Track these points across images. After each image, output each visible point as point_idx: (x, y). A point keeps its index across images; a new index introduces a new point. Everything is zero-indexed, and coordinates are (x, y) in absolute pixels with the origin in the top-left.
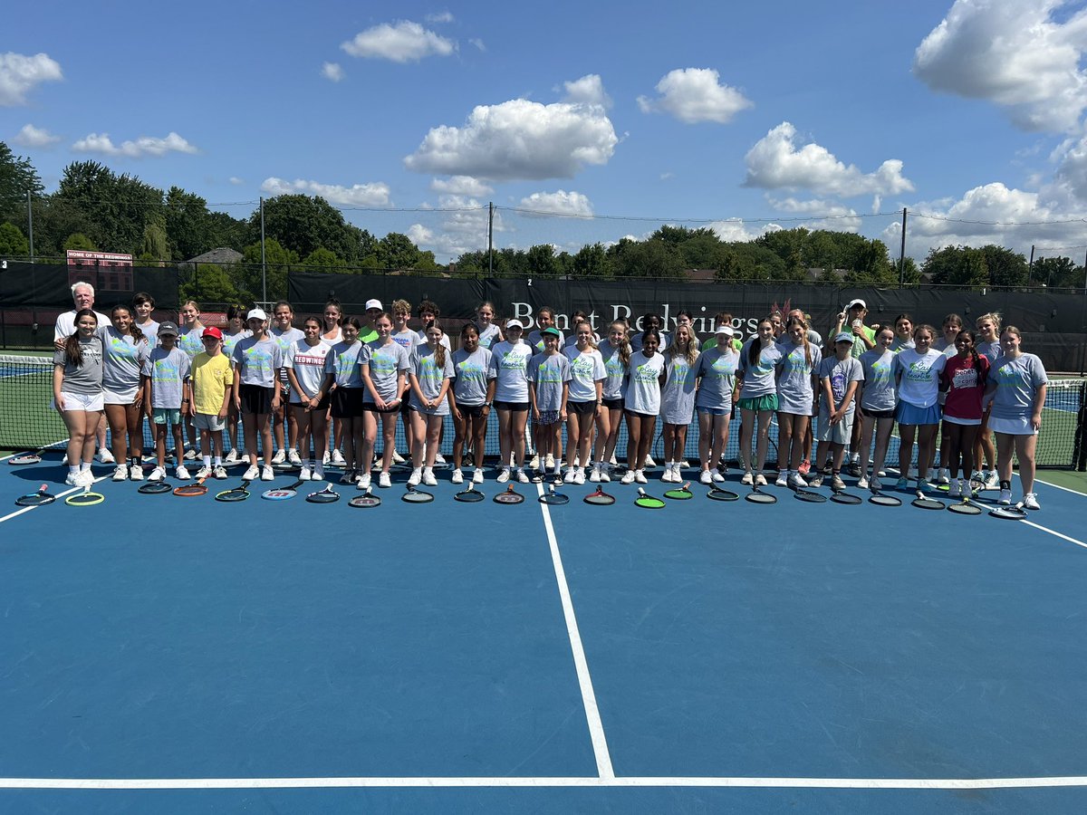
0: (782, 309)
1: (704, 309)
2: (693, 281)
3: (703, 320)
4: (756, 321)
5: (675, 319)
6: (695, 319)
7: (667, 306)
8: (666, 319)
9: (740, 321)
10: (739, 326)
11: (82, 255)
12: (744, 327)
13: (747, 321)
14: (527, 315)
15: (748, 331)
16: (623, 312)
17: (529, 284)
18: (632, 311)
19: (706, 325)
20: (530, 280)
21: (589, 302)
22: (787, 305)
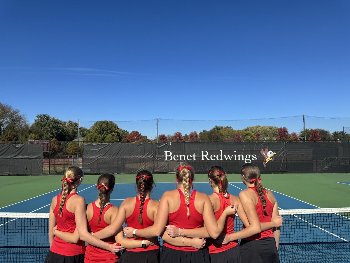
0: (265, 151)
1: (235, 151)
2: (226, 141)
3: (235, 156)
4: (256, 155)
5: (225, 156)
6: (232, 155)
7: (221, 151)
8: (221, 155)
9: (249, 156)
11: (34, 141)
12: (251, 158)
13: (252, 156)
14: (170, 155)
15: (253, 159)
16: (205, 154)
17: (170, 144)
18: (208, 153)
19: (236, 157)
20: (171, 143)
21: (193, 150)
22: (267, 149)
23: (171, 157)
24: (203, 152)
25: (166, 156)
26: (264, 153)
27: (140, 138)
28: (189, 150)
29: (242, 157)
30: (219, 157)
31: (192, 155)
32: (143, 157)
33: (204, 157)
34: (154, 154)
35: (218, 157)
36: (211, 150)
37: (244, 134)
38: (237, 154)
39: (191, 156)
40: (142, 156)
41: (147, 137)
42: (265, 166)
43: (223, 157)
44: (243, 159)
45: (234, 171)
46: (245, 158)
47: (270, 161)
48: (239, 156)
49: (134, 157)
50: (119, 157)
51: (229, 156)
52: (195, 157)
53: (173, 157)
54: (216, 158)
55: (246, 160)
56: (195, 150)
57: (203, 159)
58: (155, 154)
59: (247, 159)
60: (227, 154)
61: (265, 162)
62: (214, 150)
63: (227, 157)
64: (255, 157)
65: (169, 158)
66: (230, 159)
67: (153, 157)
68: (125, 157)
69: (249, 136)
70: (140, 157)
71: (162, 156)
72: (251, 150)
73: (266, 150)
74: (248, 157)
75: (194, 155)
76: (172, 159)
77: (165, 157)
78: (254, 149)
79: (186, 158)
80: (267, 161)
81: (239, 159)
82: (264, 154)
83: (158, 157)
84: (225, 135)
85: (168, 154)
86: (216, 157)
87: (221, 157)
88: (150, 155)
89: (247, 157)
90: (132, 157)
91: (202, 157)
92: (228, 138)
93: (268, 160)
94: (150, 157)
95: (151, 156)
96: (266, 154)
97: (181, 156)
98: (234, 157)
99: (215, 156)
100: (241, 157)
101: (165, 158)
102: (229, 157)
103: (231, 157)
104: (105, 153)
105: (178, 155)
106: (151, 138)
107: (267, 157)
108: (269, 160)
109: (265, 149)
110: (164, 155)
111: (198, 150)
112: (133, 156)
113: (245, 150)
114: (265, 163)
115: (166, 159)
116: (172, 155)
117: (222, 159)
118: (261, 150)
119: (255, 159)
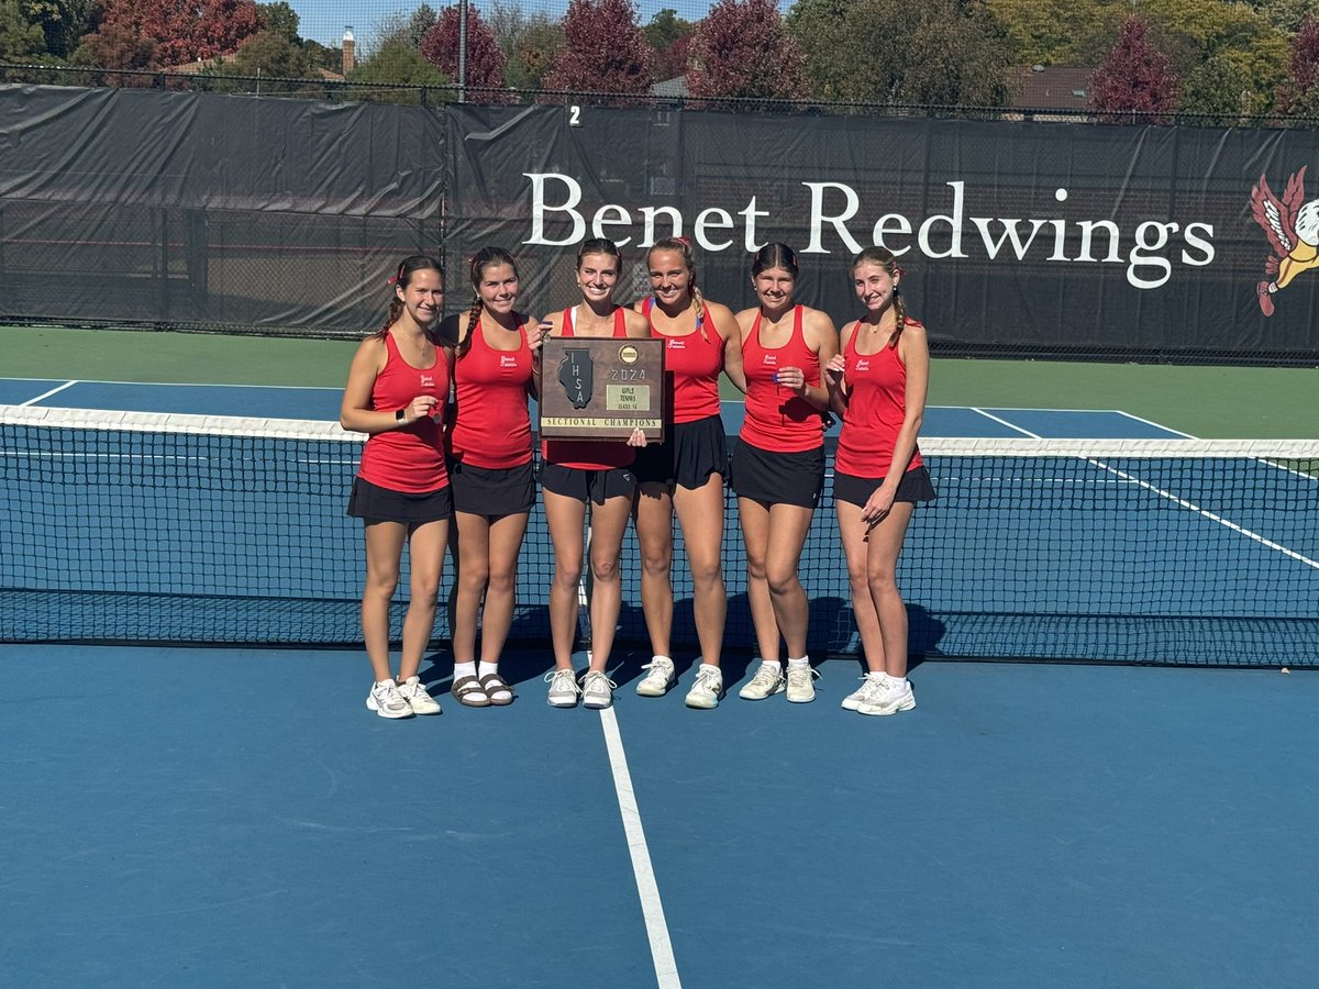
0: (1280, 196)
1: (1061, 195)
3: (1060, 226)
4: (1209, 229)
5: (982, 224)
6: (1037, 224)
7: (959, 187)
8: (956, 223)
9: (1162, 229)
10: (1160, 244)
12: (1176, 245)
13: (1182, 229)
14: (569, 207)
15: (1187, 259)
16: (834, 203)
17: (574, 121)
18: (860, 199)
19: (1067, 238)
20: (576, 110)
21: (743, 172)
22: (1296, 185)
23: (576, 216)
24: (817, 190)
25: (539, 208)
26: (1272, 213)
27: (245, 30)
28: (717, 171)
29: (1107, 239)
30: (940, 237)
31: (735, 209)
32: (360, 210)
33: (829, 233)
34: (441, 187)
35: (931, 235)
36: (880, 176)
37: (1198, 32)
38: (1072, 213)
39: (728, 222)
40: (349, 200)
41: (293, 19)
42: (1267, 307)
43: (971, 235)
44: (1113, 256)
45: (1036, 342)
46: (1127, 243)
47: (1309, 271)
48: (1087, 228)
49: (287, 206)
50: (171, 198)
51: (1010, 225)
52: (757, 229)
53: (589, 224)
54: (912, 238)
55: (1135, 259)
56: (757, 172)
57: (815, 246)
58: (452, 189)
59: (1141, 253)
60: (996, 212)
61: (1274, 277)
62: (908, 177)
63: (995, 238)
64: (1201, 243)
65: (558, 225)
66: (1020, 253)
67: (437, 215)
68: (216, 203)
69: (1236, 54)
70: (332, 210)
71: (510, 212)
72: (1180, 185)
73: (1291, 187)
74: (1151, 237)
75: (751, 213)
76: (578, 234)
77: (531, 221)
78: (1200, 179)
79: (688, 228)
80: (1289, 271)
81: (1085, 255)
82: (1275, 223)
83: (474, 214)
84: (1027, 39)
85: (556, 193)
86: (915, 234)
87: (950, 235)
88: (417, 201)
89: (1141, 243)
90: (273, 207)
91: (808, 231)
92: (1047, 64)
93: (1296, 269)
94: (418, 215)
95: (421, 206)
96: (1289, 219)
97: (650, 214)
98: (1047, 238)
99: (906, 227)
100: (1101, 239)
101: (528, 222)
102: (1010, 237)
103: (1023, 239)
104: (63, 162)
105: (633, 212)
106: (349, 37)
107: (1293, 245)
108: (1303, 267)
109: (1284, 182)
110: (521, 203)
111: (786, 174)
112: (283, 196)
113: (1136, 184)
114: (1273, 289)
115: (537, 237)
116: (586, 208)
117: (955, 251)
118: (1255, 190)
119: (1204, 256)
